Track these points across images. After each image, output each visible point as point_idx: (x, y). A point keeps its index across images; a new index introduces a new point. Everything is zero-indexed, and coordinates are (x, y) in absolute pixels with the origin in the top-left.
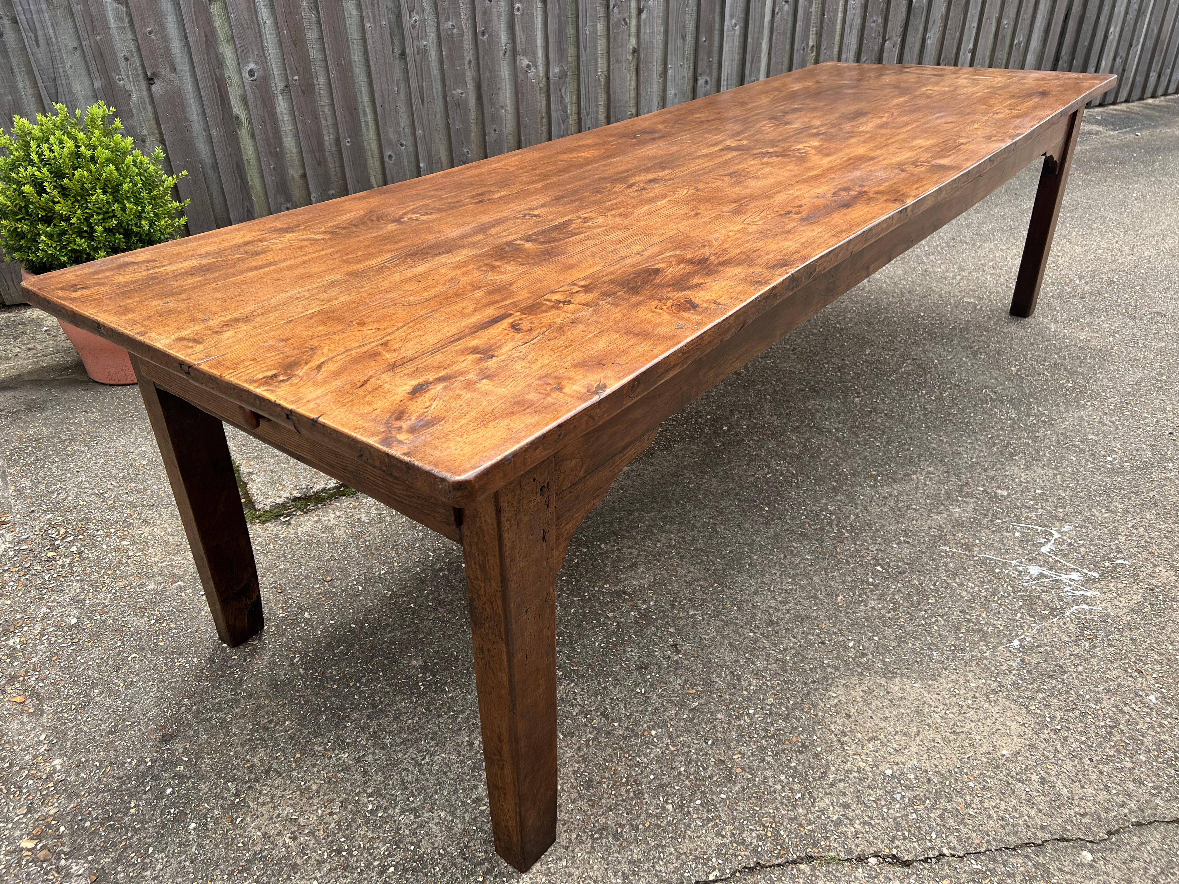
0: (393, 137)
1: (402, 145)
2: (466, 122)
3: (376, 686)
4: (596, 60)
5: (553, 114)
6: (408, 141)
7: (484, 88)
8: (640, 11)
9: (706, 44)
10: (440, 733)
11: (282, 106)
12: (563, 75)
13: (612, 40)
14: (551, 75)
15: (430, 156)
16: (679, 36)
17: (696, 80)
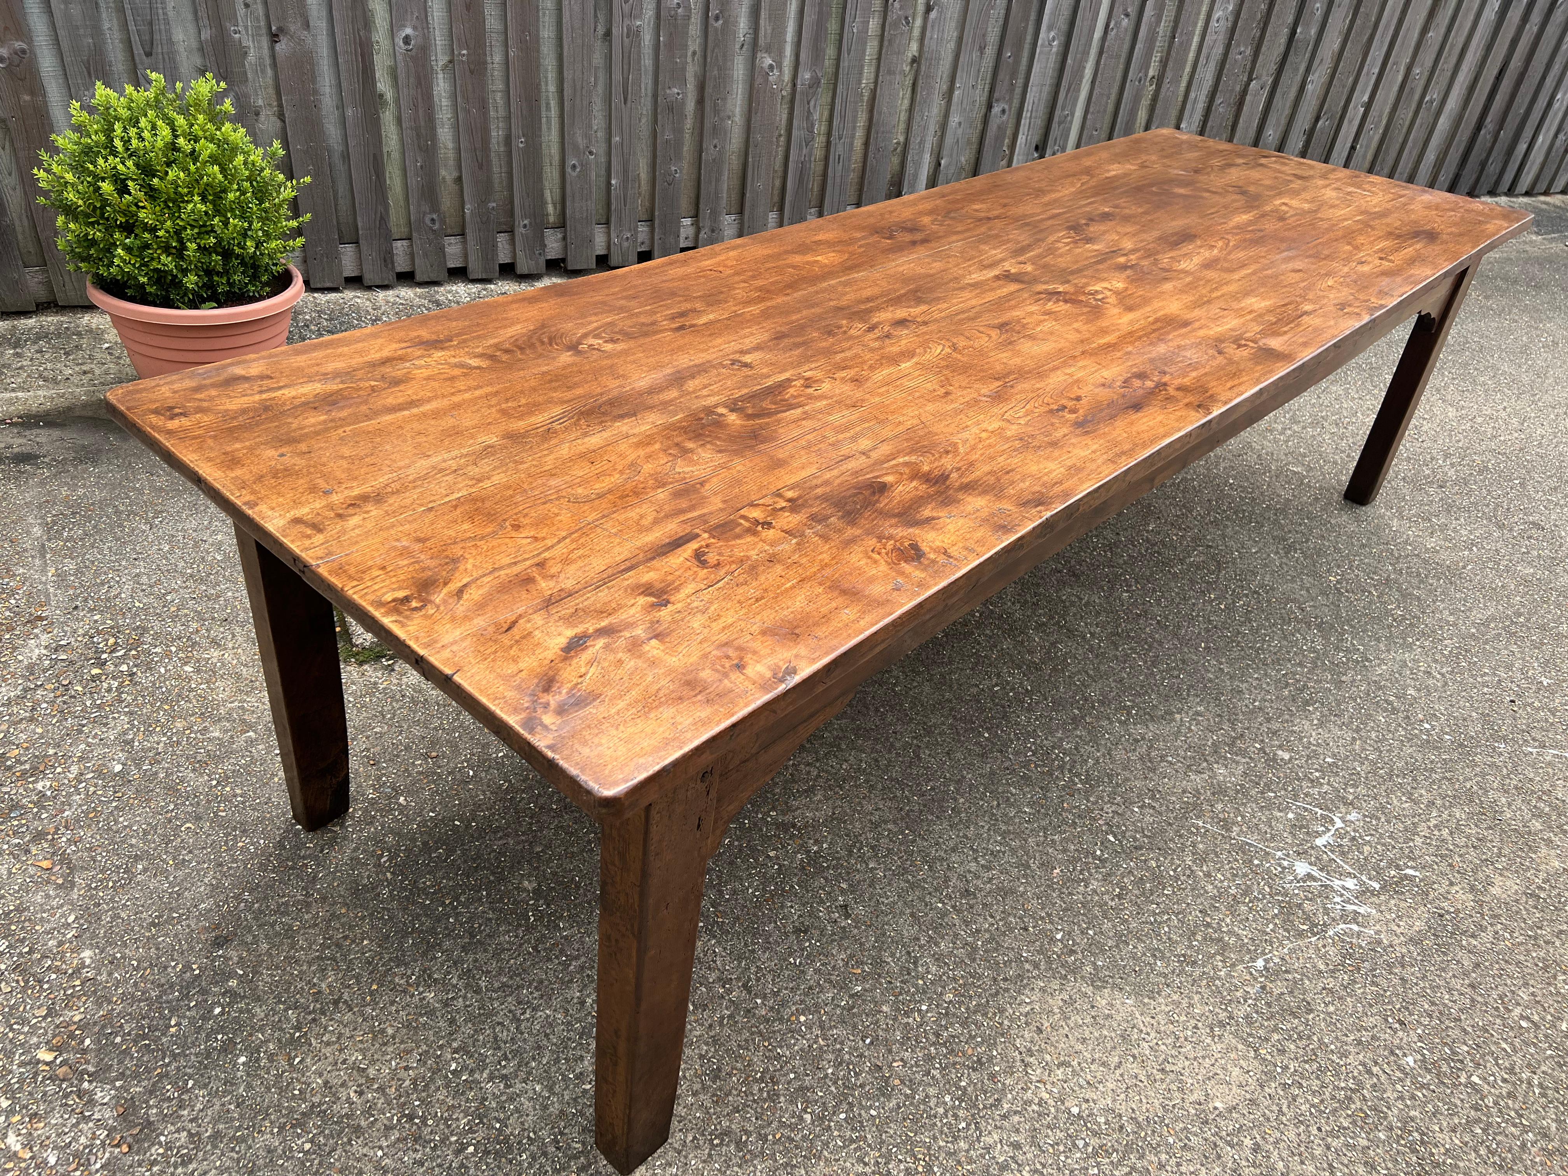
0: (581, 141)
1: (591, 153)
2: (678, 131)
3: (476, 909)
4: (862, 67)
5: (795, 133)
6: (599, 148)
7: (709, 90)
8: (929, 9)
9: (1011, 60)
10: (546, 983)
11: (441, 87)
12: (815, 83)
13: (886, 43)
14: (799, 82)
15: (625, 171)
16: (977, 47)
17: (990, 107)
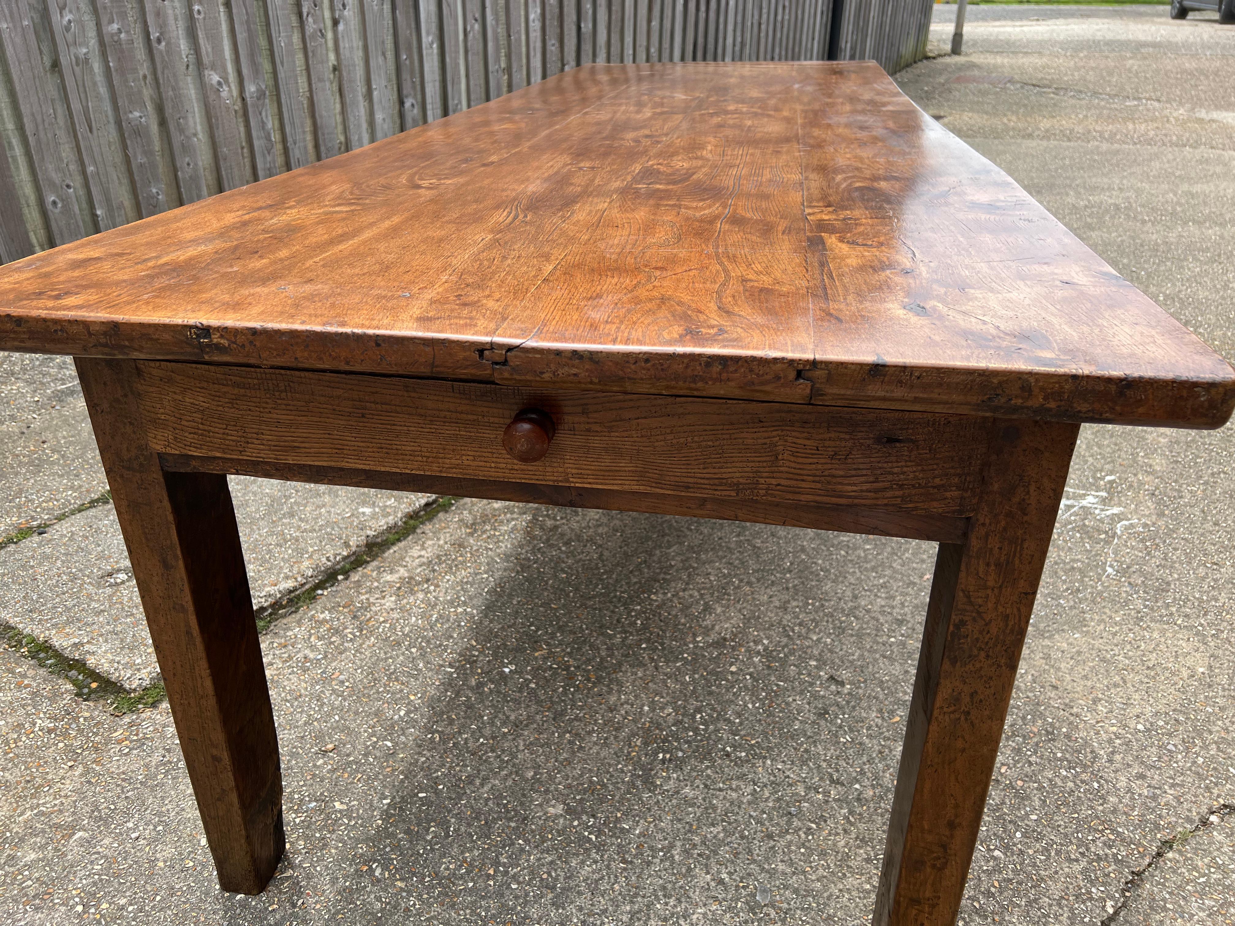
0: (56, 177)
1: (68, 186)
2: (148, 153)
4: (296, 76)
5: (256, 143)
6: (77, 181)
7: (169, 111)
8: (335, 23)
9: (408, 62)
12: (261, 95)
13: (310, 54)
14: (247, 95)
15: (108, 200)
16: (380, 53)
17: (401, 103)
